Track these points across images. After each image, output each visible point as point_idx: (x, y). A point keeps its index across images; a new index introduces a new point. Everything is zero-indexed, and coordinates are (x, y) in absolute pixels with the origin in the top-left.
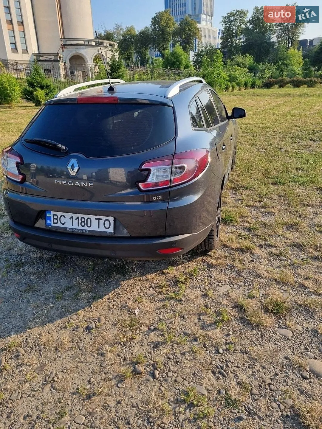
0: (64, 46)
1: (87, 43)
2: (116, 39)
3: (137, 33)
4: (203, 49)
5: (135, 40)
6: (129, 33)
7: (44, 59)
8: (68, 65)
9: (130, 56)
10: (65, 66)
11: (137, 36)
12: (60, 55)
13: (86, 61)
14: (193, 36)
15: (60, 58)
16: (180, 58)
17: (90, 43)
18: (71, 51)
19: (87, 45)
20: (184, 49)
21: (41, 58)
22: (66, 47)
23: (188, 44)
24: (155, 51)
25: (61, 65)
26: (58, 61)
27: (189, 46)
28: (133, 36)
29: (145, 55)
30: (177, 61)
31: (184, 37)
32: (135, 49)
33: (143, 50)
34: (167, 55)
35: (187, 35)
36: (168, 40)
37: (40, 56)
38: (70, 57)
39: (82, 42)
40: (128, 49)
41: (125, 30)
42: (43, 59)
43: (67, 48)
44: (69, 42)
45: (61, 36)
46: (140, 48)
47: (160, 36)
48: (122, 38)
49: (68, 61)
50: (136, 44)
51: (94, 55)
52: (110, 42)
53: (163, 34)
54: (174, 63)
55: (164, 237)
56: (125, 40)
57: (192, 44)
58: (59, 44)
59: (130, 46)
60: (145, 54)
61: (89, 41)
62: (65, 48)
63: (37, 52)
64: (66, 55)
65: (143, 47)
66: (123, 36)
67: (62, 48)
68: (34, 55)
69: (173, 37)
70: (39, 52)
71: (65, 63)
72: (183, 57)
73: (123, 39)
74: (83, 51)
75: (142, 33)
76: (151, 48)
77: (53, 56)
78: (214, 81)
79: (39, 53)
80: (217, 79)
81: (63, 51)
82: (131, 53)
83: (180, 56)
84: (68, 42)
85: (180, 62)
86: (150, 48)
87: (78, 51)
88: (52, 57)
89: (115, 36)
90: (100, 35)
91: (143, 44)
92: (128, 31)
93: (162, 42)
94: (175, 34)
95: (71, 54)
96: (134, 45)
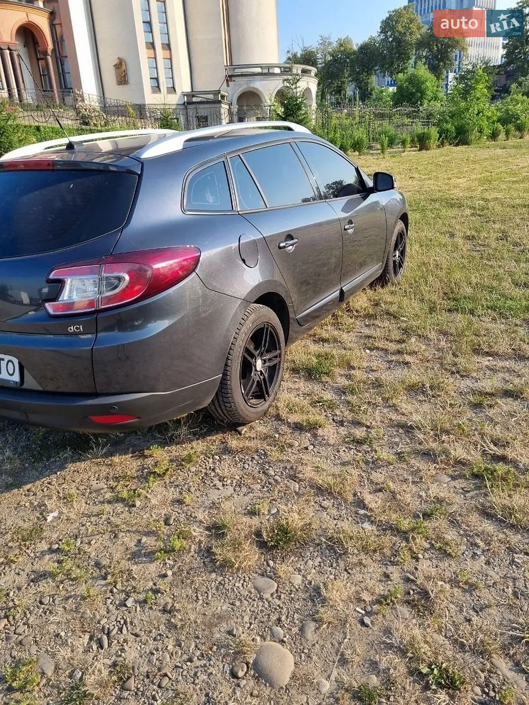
0: (230, 78)
1: (266, 71)
2: (320, 60)
3: (355, 48)
4: (470, 67)
5: (352, 61)
6: (342, 49)
7: (199, 100)
8: (235, 108)
9: (341, 87)
10: (229, 110)
11: (354, 53)
12: (222, 93)
13: (263, 100)
14: (453, 47)
15: (223, 97)
16: (423, 86)
17: (271, 71)
18: (240, 86)
19: (265, 74)
20: (435, 69)
21: (194, 99)
22: (233, 79)
23: (442, 61)
24: (385, 76)
25: (224, 107)
26: (220, 102)
27: (445, 64)
28: (348, 54)
29: (367, 84)
30: (417, 91)
31: (436, 49)
32: (350, 75)
33: (363, 76)
34: (401, 81)
35: (442, 45)
36: (407, 56)
37: (193, 96)
38: (239, 94)
39: (259, 70)
40: (338, 76)
41: (335, 45)
42: (197, 100)
43: (234, 81)
44: (238, 71)
45: (225, 62)
46: (358, 73)
47: (395, 51)
48: (329, 58)
49: (235, 101)
50: (352, 67)
51: (277, 90)
52: (303, 66)
53: (400, 46)
54: (412, 94)
55: (96, 395)
56: (335, 60)
57: (450, 61)
58: (223, 74)
59: (343, 71)
60: (367, 82)
61: (270, 67)
62: (231, 81)
63: (189, 90)
64: (232, 92)
65: (364, 71)
66: (331, 56)
67: (227, 80)
68: (185, 94)
69: (416, 51)
70: (192, 89)
71: (230, 105)
72: (428, 84)
73: (331, 60)
74: (259, 85)
75: (364, 48)
76: (377, 72)
77: (212, 95)
78: (469, 124)
79: (192, 92)
80: (475, 121)
81: (228, 86)
82: (343, 83)
83: (423, 83)
84: (236, 70)
85: (423, 93)
86: (375, 71)
87: (252, 85)
88: (211, 97)
89: (319, 56)
90: (295, 55)
91: (364, 66)
92: (341, 45)
93: (398, 59)
94: (420, 45)
95: (241, 89)
96: (349, 68)
